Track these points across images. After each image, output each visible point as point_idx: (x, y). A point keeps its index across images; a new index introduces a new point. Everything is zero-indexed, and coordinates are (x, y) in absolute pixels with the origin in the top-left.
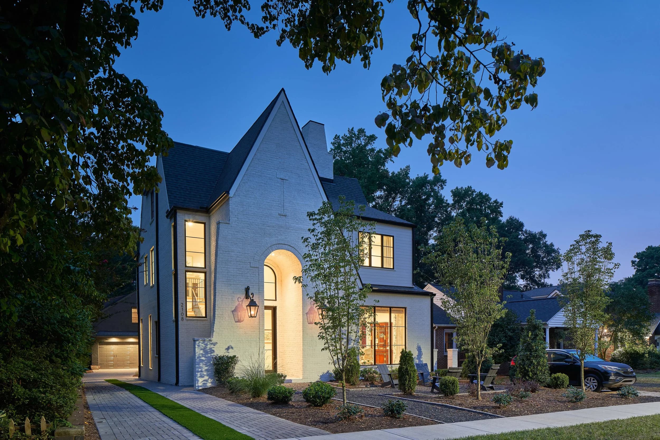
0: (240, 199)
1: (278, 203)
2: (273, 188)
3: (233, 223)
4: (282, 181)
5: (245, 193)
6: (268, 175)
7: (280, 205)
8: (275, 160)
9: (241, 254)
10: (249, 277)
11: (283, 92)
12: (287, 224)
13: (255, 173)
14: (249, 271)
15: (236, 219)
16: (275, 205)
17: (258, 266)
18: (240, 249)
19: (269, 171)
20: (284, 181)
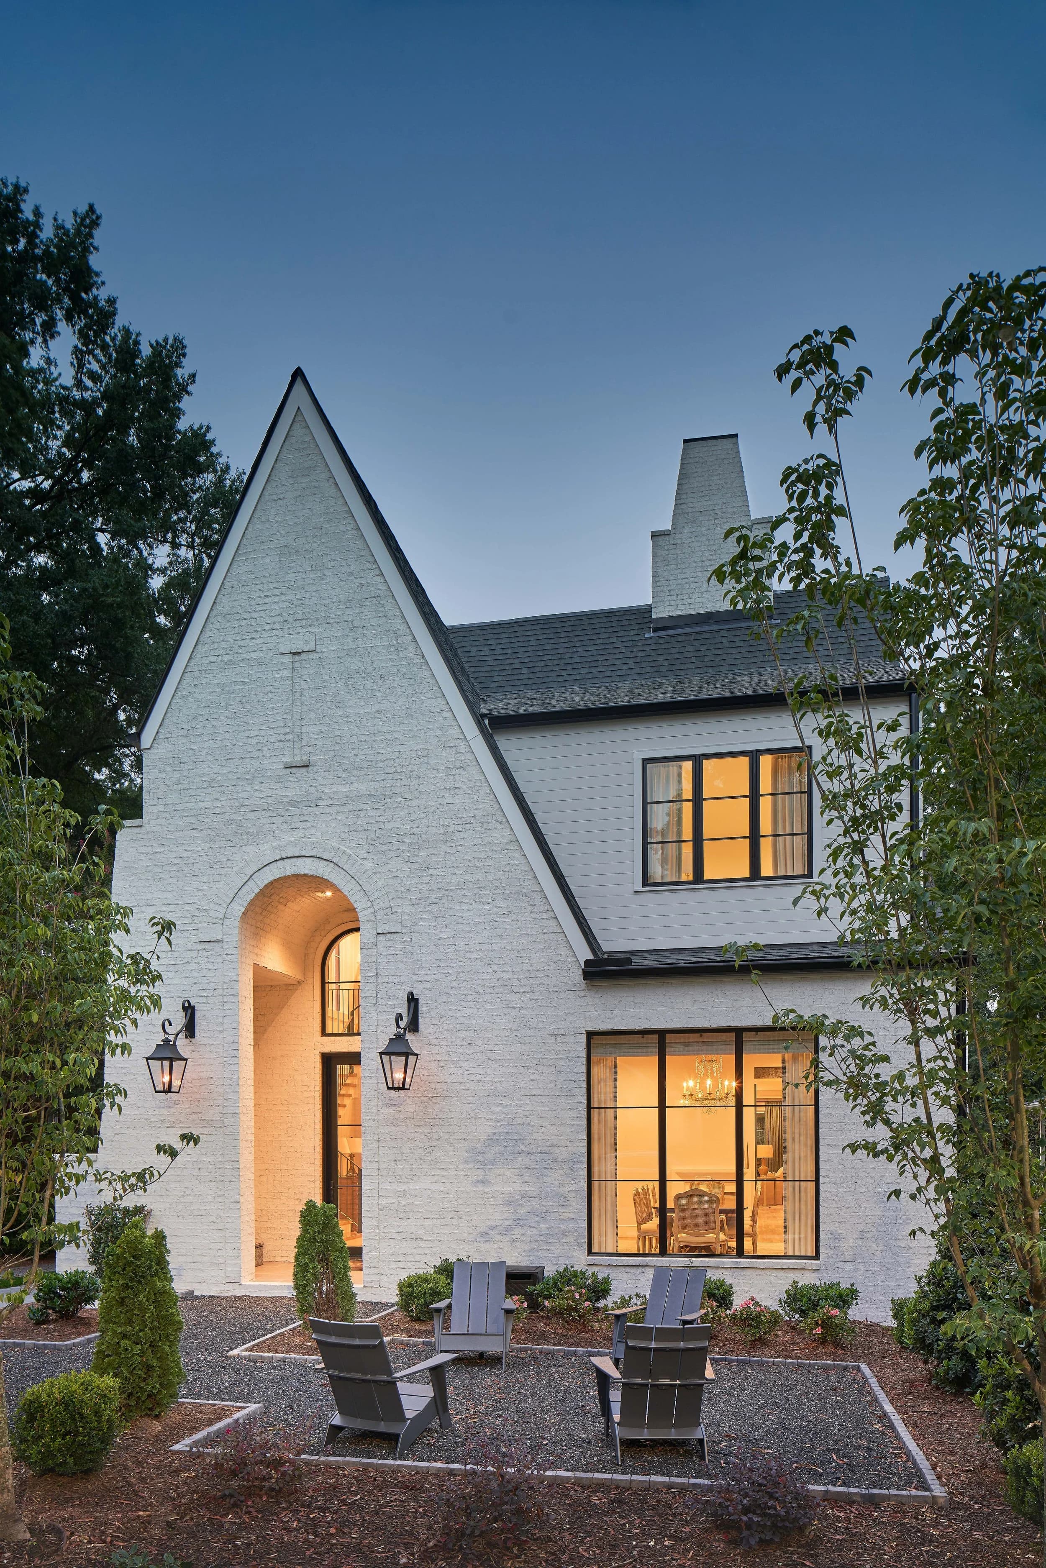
0: (170, 747)
1: (282, 730)
2: (268, 689)
3: (153, 822)
4: (297, 658)
5: (185, 726)
6: (252, 655)
7: (289, 737)
8: (276, 599)
9: (172, 907)
10: (195, 974)
11: (299, 380)
12: (312, 790)
13: (213, 659)
14: (195, 953)
15: (161, 808)
16: (273, 739)
17: (219, 937)
18: (168, 895)
19: (257, 641)
20: (304, 656)
